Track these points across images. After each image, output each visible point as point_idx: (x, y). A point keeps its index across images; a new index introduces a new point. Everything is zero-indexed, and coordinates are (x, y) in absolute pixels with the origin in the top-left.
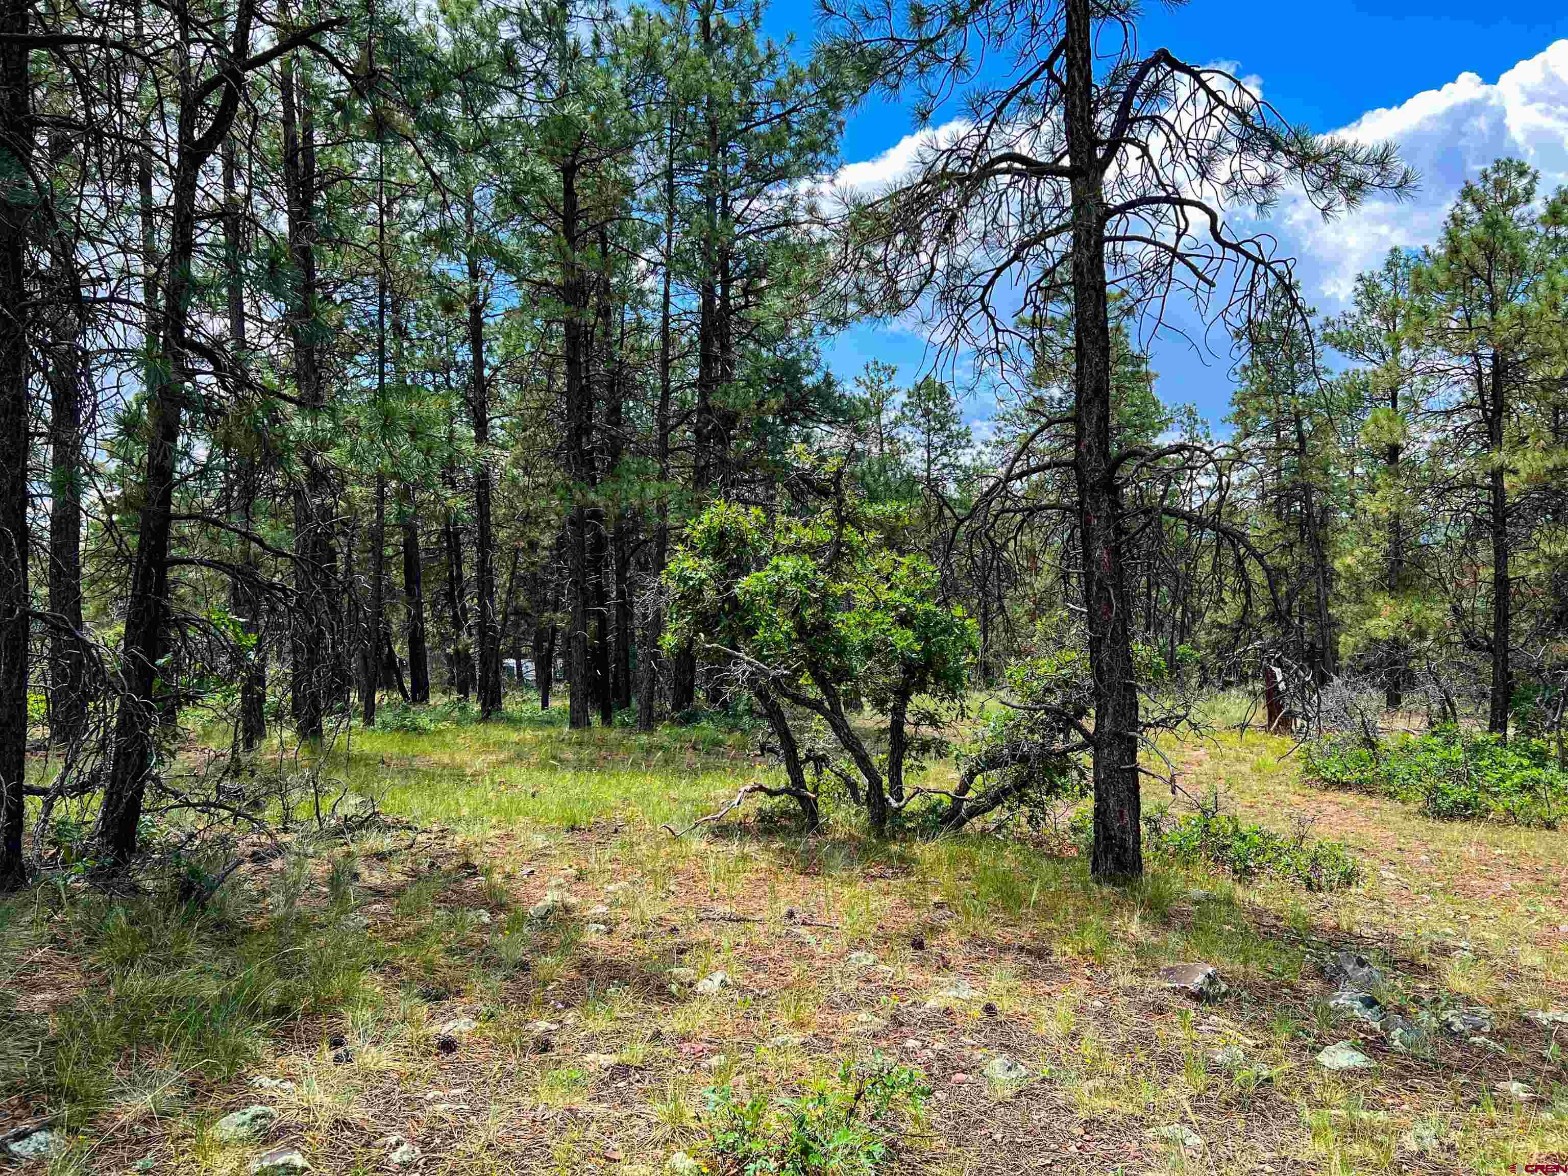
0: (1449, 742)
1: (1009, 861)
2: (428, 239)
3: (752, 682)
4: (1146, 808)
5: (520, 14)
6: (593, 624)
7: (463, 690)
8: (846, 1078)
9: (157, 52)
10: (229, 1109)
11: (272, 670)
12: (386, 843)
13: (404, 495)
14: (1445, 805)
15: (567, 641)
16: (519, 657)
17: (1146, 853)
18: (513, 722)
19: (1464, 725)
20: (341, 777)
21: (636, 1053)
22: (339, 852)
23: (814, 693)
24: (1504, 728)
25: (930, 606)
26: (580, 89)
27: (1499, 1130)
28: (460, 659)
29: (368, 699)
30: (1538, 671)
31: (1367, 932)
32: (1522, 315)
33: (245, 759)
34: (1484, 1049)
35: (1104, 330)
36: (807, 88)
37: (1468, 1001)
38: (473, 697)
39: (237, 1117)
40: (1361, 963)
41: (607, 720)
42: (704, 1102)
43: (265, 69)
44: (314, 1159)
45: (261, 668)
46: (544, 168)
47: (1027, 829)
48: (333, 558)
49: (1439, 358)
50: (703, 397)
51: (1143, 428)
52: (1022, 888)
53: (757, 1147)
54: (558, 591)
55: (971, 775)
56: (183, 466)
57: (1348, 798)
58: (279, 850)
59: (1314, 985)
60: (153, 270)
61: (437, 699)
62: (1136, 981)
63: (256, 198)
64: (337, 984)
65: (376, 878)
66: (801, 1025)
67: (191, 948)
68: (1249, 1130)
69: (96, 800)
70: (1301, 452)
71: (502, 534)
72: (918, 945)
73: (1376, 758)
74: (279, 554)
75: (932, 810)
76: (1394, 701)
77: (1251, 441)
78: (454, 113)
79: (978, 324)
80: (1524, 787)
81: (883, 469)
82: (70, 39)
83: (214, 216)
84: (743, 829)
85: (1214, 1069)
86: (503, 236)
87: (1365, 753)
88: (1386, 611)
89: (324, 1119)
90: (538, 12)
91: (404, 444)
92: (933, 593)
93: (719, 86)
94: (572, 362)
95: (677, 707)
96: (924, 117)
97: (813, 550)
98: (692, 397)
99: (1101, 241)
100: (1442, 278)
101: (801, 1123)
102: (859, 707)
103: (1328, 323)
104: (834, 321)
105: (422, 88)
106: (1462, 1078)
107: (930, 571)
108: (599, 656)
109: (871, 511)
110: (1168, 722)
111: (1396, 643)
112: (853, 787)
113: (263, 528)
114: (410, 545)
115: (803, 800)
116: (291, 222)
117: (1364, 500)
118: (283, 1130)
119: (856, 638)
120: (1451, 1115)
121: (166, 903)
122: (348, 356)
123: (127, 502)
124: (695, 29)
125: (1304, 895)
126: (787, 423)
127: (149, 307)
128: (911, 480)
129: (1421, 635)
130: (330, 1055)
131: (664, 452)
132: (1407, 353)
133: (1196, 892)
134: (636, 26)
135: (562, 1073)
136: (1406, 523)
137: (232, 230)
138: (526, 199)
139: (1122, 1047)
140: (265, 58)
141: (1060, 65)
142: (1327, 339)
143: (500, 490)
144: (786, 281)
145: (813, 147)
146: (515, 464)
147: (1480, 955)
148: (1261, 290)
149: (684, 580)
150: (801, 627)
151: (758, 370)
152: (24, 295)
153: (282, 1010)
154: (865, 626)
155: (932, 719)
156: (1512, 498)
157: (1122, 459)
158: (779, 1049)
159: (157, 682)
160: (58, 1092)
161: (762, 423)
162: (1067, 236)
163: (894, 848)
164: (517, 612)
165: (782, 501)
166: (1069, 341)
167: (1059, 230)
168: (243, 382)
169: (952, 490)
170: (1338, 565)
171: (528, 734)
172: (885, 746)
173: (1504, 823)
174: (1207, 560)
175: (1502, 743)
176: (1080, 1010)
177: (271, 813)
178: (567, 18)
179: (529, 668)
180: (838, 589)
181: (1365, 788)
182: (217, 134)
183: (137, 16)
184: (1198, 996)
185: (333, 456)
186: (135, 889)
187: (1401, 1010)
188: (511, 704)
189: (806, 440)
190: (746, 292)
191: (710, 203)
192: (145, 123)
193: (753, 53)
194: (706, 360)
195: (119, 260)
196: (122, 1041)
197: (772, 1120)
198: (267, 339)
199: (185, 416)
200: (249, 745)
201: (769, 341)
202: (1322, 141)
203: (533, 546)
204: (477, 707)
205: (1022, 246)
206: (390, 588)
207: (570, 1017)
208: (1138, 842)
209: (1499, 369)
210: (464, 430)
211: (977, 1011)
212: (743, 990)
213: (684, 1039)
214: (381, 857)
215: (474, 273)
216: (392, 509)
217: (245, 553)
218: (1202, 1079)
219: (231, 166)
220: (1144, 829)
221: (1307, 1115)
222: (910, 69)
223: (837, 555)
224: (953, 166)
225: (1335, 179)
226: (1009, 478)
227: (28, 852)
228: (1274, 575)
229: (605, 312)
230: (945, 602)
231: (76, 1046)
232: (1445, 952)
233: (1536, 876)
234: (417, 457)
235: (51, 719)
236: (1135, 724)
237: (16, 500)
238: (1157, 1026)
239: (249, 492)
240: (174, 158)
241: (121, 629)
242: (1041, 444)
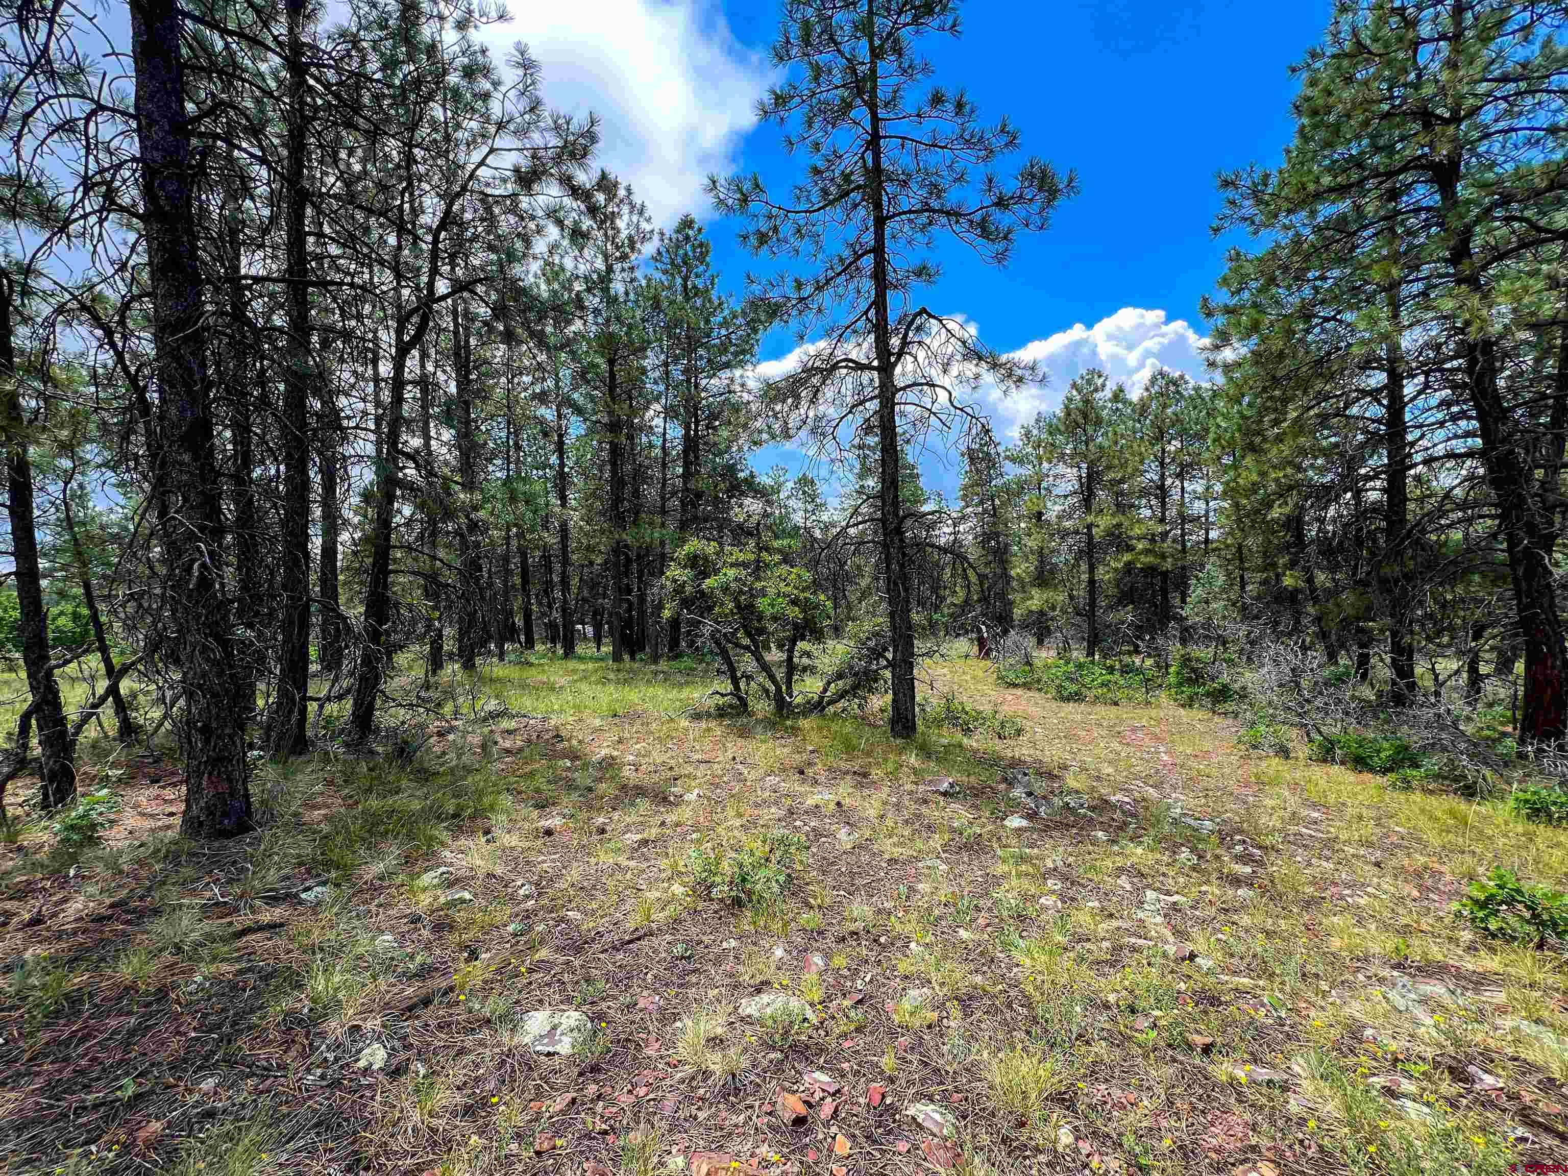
0: (1067, 663)
1: (848, 728)
2: (534, 396)
3: (712, 636)
4: (918, 699)
5: (586, 277)
6: (625, 606)
7: (553, 641)
8: (764, 842)
9: (384, 292)
10: (426, 870)
11: (446, 632)
12: (512, 724)
13: (521, 535)
14: (1066, 694)
15: (610, 615)
16: (583, 624)
17: (919, 722)
18: (581, 659)
19: (1075, 654)
20: (486, 689)
21: (653, 832)
22: (486, 730)
23: (746, 641)
24: (1093, 655)
25: (807, 595)
26: (618, 319)
27: (1093, 856)
28: (552, 626)
29: (500, 646)
30: (1109, 626)
31: (1028, 759)
32: (1101, 447)
33: (432, 680)
34: (1085, 816)
35: (896, 451)
36: (740, 321)
37: (1077, 792)
38: (559, 646)
39: (432, 874)
40: (1025, 774)
41: (633, 658)
42: (690, 857)
43: (443, 304)
44: (475, 895)
45: (440, 631)
46: (599, 360)
47: (857, 711)
48: (480, 570)
49: (1061, 469)
50: (685, 483)
51: (916, 502)
52: (855, 742)
53: (718, 879)
54: (606, 588)
55: (829, 683)
56: (397, 519)
57: (1019, 692)
58: (452, 729)
59: (1002, 786)
60: (380, 411)
61: (539, 647)
62: (914, 787)
63: (439, 373)
64: (487, 801)
65: (508, 744)
66: (740, 815)
67: (404, 783)
68: (971, 860)
69: (348, 705)
70: (994, 515)
71: (575, 557)
72: (802, 772)
73: (1032, 671)
74: (450, 567)
75: (809, 702)
76: (1040, 642)
77: (970, 509)
78: (549, 329)
79: (830, 445)
80: (1103, 685)
81: (781, 523)
82: (332, 283)
83: (414, 383)
84: (709, 715)
85: (953, 830)
86: (576, 396)
87: (1027, 668)
88: (1037, 596)
89: (481, 874)
90: (595, 276)
91: (522, 507)
92: (808, 588)
93: (693, 320)
94: (614, 464)
95: (671, 650)
96: (802, 338)
97: (744, 565)
98: (679, 482)
99: (894, 404)
100: (1062, 428)
101: (741, 866)
102: (769, 649)
103: (1007, 450)
104: (755, 443)
105: (532, 316)
106: (1074, 831)
107: (807, 576)
108: (629, 623)
109: (777, 544)
110: (929, 654)
111: (1042, 613)
112: (767, 691)
113: (441, 553)
114: (524, 562)
115: (740, 698)
116: (458, 386)
117: (1025, 540)
118: (457, 880)
119: (769, 612)
120: (1070, 849)
121: (389, 758)
122: (490, 460)
123: (365, 539)
124: (679, 288)
125: (997, 741)
126: (730, 497)
127: (378, 431)
128: (796, 528)
129: (1053, 608)
130: (483, 840)
131: (664, 512)
132: (1045, 465)
133: (945, 741)
134: (648, 286)
135: (612, 845)
136: (1046, 551)
137: (425, 391)
138: (589, 376)
139: (907, 822)
140: (444, 298)
141: (872, 312)
142: (1007, 457)
143: (574, 533)
144: (730, 423)
145: (744, 352)
146: (582, 519)
147: (1083, 769)
148: (974, 431)
149: (675, 581)
150: (738, 606)
151: (715, 469)
152: (306, 424)
153: (455, 816)
154: (773, 606)
155: (808, 655)
156: (1097, 539)
157: (905, 517)
158: (730, 829)
159: (383, 638)
160: (329, 864)
161: (717, 497)
162: (876, 402)
163: (789, 723)
164: (583, 599)
165: (728, 540)
166: (878, 455)
167: (872, 399)
168: (431, 473)
169: (818, 534)
170: (1013, 573)
171: (590, 666)
172: (783, 669)
173: (1093, 703)
174: (948, 571)
175: (1093, 662)
176: (885, 803)
177: (448, 709)
178: (610, 281)
179: (589, 630)
180: (758, 585)
181: (1026, 686)
182: (417, 338)
183: (371, 272)
184: (945, 794)
185: (482, 514)
186: (372, 752)
187: (1044, 797)
188: (579, 649)
189: (740, 506)
190: (708, 428)
191: (688, 381)
192: (375, 332)
193: (710, 301)
194: (686, 465)
195: (361, 405)
196: (367, 835)
197: (725, 865)
198: (444, 450)
199: (398, 493)
200: (434, 672)
201: (720, 454)
202: (1004, 358)
203: (591, 563)
204: (561, 652)
205: (853, 407)
206: (513, 586)
207: (616, 816)
208: (914, 716)
209: (1089, 476)
210: (555, 501)
211: (832, 806)
212: (709, 799)
213: (677, 825)
214: (509, 732)
215: (559, 416)
216: (514, 543)
217: (432, 566)
218: (946, 837)
219: (424, 356)
220: (917, 709)
221: (999, 852)
222: (794, 312)
223: (758, 568)
224: (818, 363)
225: (1010, 376)
226: (848, 526)
227: (309, 733)
228: (982, 577)
229: (631, 437)
230: (814, 593)
231: (340, 839)
232: (1065, 768)
233: (1110, 728)
234: (529, 515)
235: (322, 660)
236: (913, 654)
237: (301, 539)
238: (924, 810)
239: (434, 534)
240: (393, 350)
241: (362, 609)
242: (864, 509)
